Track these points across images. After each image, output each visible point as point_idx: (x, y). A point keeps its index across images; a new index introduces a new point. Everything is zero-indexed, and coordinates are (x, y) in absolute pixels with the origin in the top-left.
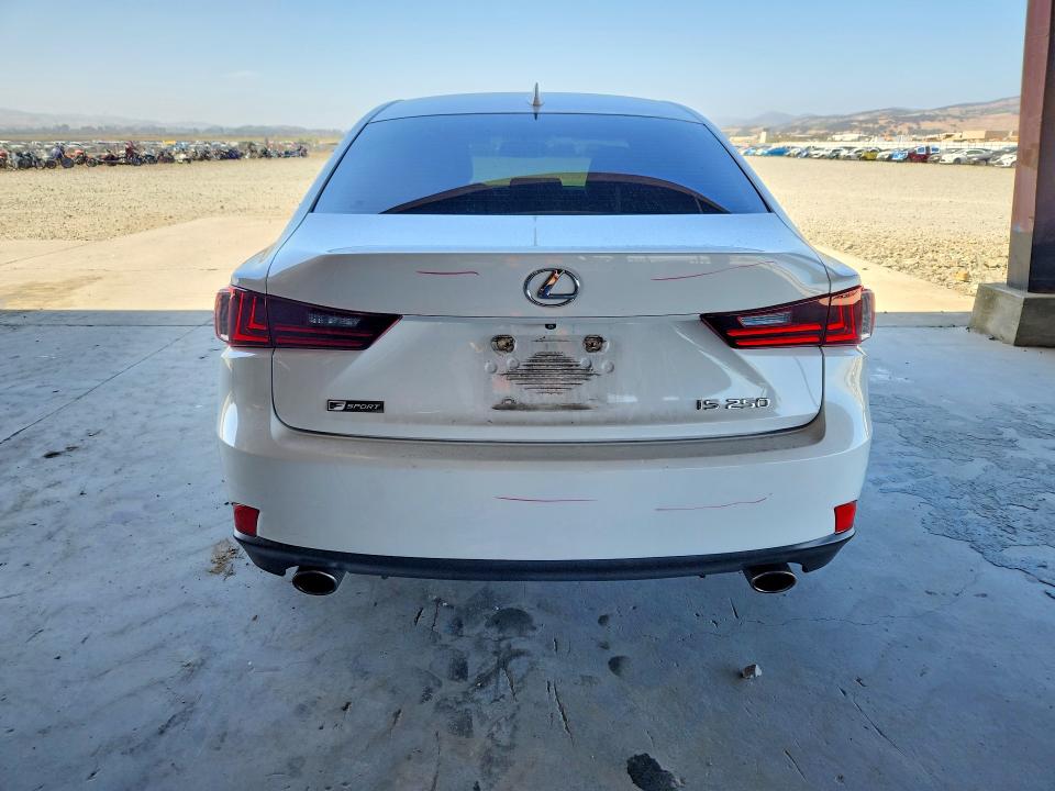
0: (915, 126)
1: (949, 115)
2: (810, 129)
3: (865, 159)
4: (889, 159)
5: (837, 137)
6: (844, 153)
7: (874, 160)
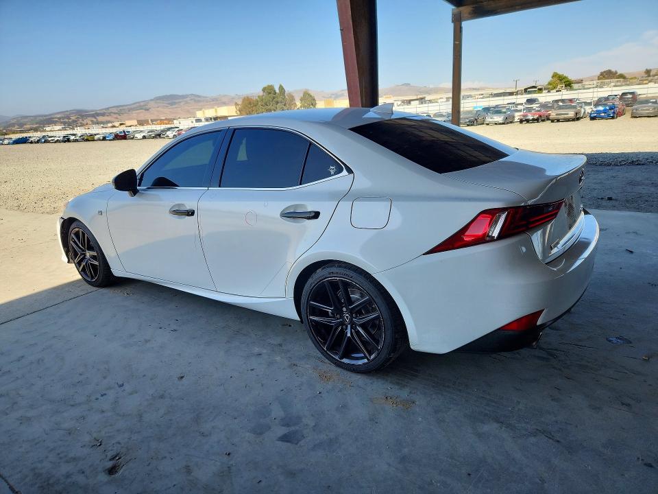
0: (95, 120)
1: (112, 113)
2: (25, 125)
3: (87, 140)
4: (104, 139)
5: (48, 129)
6: (72, 138)
7: (94, 140)
